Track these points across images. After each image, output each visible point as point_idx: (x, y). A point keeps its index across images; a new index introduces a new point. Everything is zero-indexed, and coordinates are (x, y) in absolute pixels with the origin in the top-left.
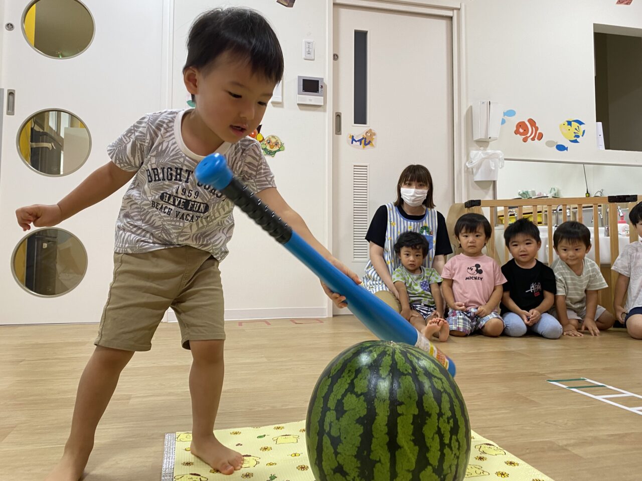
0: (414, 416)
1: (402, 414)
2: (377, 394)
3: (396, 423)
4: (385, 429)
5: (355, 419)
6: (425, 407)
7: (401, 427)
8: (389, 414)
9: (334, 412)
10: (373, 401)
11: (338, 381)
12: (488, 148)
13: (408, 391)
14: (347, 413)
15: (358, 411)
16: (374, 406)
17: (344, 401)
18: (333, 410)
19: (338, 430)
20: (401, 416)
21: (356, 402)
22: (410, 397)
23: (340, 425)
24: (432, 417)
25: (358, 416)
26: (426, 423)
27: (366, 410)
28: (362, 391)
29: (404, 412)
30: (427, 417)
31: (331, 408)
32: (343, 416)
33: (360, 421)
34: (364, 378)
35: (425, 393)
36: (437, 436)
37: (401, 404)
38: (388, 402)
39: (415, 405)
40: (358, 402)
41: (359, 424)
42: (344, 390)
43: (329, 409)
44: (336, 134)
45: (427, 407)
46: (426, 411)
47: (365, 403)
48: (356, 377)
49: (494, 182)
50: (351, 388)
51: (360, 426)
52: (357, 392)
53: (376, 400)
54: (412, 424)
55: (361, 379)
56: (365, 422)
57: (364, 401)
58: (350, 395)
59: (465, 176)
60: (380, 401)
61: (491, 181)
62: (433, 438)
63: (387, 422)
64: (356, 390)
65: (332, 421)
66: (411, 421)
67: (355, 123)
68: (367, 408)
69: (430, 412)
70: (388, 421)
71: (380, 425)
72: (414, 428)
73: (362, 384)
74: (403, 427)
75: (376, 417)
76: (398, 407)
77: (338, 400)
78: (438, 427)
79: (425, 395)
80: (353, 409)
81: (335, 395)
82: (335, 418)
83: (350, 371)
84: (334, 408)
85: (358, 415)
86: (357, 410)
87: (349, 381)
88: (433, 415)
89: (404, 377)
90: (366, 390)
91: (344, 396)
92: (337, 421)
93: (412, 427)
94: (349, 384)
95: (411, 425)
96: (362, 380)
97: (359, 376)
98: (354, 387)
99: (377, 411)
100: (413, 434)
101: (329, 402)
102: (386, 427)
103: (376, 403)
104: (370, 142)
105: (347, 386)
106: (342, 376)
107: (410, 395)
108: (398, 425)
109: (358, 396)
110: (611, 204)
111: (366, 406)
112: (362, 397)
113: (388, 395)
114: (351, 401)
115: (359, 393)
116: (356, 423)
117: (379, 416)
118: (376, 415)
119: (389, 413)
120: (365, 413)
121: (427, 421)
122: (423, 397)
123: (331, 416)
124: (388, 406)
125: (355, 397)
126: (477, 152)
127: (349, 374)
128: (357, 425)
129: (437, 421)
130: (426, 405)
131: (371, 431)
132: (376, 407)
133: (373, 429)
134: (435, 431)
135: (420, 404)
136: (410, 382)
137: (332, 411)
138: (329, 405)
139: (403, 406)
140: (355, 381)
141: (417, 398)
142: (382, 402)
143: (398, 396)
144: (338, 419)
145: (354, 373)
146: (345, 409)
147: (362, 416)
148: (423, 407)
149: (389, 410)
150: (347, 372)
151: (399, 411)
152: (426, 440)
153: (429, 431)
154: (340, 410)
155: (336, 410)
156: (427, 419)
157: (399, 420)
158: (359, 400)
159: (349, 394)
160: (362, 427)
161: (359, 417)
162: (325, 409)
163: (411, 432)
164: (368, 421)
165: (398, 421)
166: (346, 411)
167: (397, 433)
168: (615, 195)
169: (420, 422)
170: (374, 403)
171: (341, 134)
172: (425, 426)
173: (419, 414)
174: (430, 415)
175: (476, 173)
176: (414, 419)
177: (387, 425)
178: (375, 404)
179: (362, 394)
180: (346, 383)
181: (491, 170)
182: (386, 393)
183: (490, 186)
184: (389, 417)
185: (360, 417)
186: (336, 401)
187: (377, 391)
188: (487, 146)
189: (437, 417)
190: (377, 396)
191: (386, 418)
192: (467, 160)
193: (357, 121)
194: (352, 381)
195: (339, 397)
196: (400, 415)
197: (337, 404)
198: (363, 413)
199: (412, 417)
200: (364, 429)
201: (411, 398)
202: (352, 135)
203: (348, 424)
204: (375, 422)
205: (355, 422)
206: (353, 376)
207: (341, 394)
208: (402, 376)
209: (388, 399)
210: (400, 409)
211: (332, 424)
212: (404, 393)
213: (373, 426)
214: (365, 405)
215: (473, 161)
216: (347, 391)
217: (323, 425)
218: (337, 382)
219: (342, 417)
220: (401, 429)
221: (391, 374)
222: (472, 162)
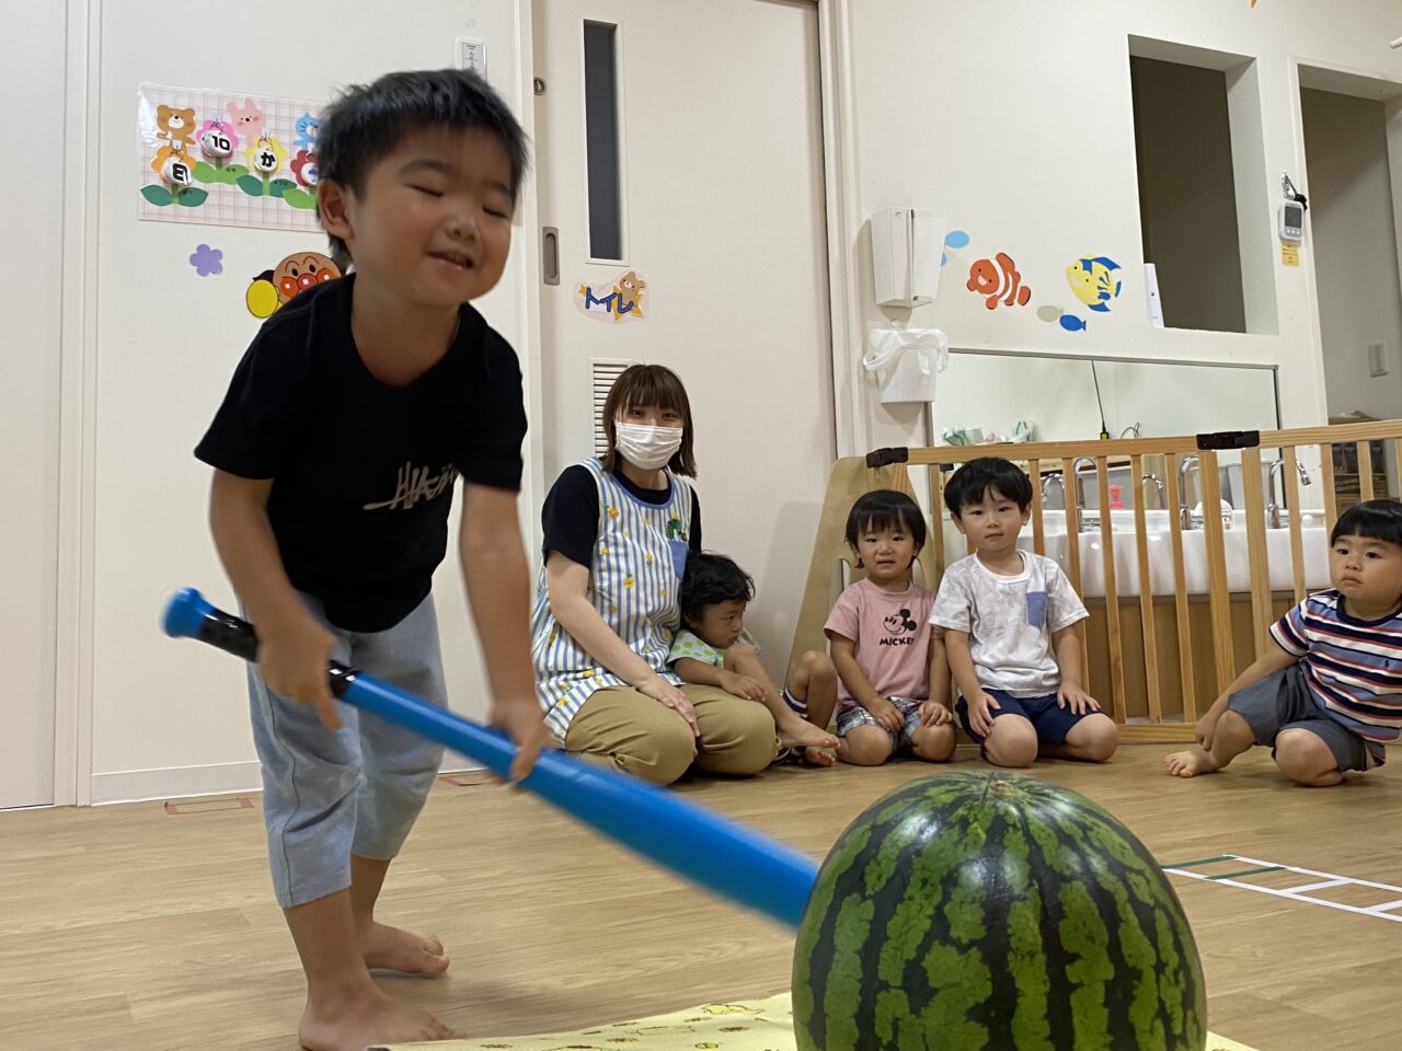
0: (1107, 983)
1: (1080, 985)
2: (1012, 940)
3: (1069, 1009)
4: (1045, 1029)
5: (964, 1011)
6: (1126, 959)
7: (1081, 1018)
8: (1048, 989)
9: (901, 992)
10: (1006, 956)
11: (898, 912)
12: (909, 324)
13: (1085, 924)
14: (940, 994)
15: (969, 989)
16: (1010, 974)
17: (924, 964)
18: (895, 987)
19: (921, 1038)
20: (1079, 990)
21: (961, 965)
22: (1091, 938)
23: (924, 1027)
24: (1144, 978)
25: (970, 1003)
26: (1133, 998)
27: (989, 984)
28: (972, 937)
29: (1083, 978)
30: (1136, 982)
31: (892, 983)
32: (930, 1003)
33: (978, 1013)
34: (969, 899)
35: (1121, 920)
36: (1159, 1024)
37: (1074, 958)
38: (1041, 958)
39: (1104, 957)
40: (965, 966)
41: (978, 1020)
42: (922, 935)
43: (885, 986)
44: (546, 282)
45: (1130, 956)
46: (1130, 965)
47: (986, 967)
48: (947, 897)
49: (927, 405)
50: (940, 928)
51: (980, 1025)
52: (959, 939)
53: (1011, 956)
54: (1105, 1004)
55: (962, 903)
56: (993, 1014)
57: (983, 961)
58: (940, 948)
59: (860, 389)
60: (1023, 957)
61: (920, 403)
62: (1152, 1031)
63: (1045, 1011)
64: (954, 933)
65: (899, 1016)
66: (1101, 999)
67: (592, 256)
68: (993, 980)
69: (1139, 967)
70: (1050, 1004)
71: (1031, 1020)
72: (1111, 1013)
73: (968, 917)
74: (1085, 1016)
75: (1019, 1000)
76: (1068, 967)
77: (908, 962)
78: (1160, 1000)
79: (1122, 924)
80: (956, 985)
81: (897, 949)
82: (907, 1010)
83: (925, 882)
84: (899, 983)
85: (970, 999)
86: (966, 987)
87: (930, 911)
88: (1145, 973)
89: (1068, 886)
90: (981, 933)
91: (923, 949)
92: (913, 1016)
93: (1105, 1012)
94: (931, 917)
95: (1101, 1008)
96: (964, 905)
97: (957, 895)
98: (947, 928)
99: (1018, 984)
100: (1110, 1030)
101: (880, 967)
102: (1046, 1023)
103: (1013, 963)
104: (631, 306)
105: (927, 924)
106: (906, 896)
107: (1091, 931)
108: (1074, 1013)
109: (963, 949)
110: (1205, 452)
111: (989, 975)
112: (975, 953)
113: (1040, 939)
114: (943, 964)
115: (965, 941)
116: (969, 1019)
117: (1023, 995)
118: (1017, 996)
119: (1048, 984)
120: (990, 992)
121: (1136, 993)
122: (1120, 932)
123: (892, 1004)
124: (1044, 967)
125: (956, 953)
126: (887, 332)
127: (925, 891)
128: (972, 1023)
129: (1155, 986)
130: (1129, 951)
131: (1009, 1034)
132: (1014, 974)
133: (1015, 1029)
134: (1152, 1013)
135: (1115, 950)
136: (1083, 897)
137: (893, 991)
138: (881, 976)
139: (1078, 964)
140: (947, 908)
141: (1106, 938)
142: (1027, 959)
143: (1063, 938)
144: (915, 1010)
145: (940, 888)
146: (932, 984)
147: (982, 1000)
148: (1122, 957)
149: (1046, 977)
150: (920, 884)
151: (1073, 979)
152: (1138, 1038)
153: (1141, 1015)
154: (918, 987)
155: (906, 986)
156: (1136, 987)
157: (1074, 999)
158: (967, 959)
159: (937, 947)
160: (986, 1030)
161: (973, 1004)
162: (871, 987)
163: (1104, 1027)
164: (998, 1010)
165: (1073, 1003)
166: (935, 991)
167: (1073, 1033)
168: (1212, 433)
169: (1120, 997)
170: (1007, 966)
171: (558, 284)
172: (1134, 1003)
173: (1115, 977)
174: (1137, 974)
175: (887, 382)
176: (1107, 991)
177: (1047, 1016)
178: (1012, 966)
179: (972, 943)
180: (922, 916)
181: (921, 376)
182: (1034, 936)
183: (917, 414)
184: (1050, 996)
185: (977, 1005)
186: (903, 966)
187: (1010, 931)
188: (907, 319)
189: (1154, 977)
190: (1013, 946)
191: (1043, 1001)
192: (864, 353)
193: (597, 252)
194: (939, 908)
195: (912, 955)
196: (1073, 987)
197: (905, 970)
198: (985, 991)
199: (1101, 989)
200: (990, 1032)
201: (1093, 941)
202: (585, 286)
203: (946, 1025)
204: (1018, 1011)
205: (965, 1018)
206: (938, 898)
207: (915, 946)
208: (1063, 885)
209: (1040, 949)
210: (1073, 973)
211: (900, 1023)
212: (1076, 929)
213: (1013, 1021)
214: (986, 971)
215: (876, 354)
216: (929, 938)
217: (873, 1026)
218: (895, 913)
219: (926, 1005)
220: (1081, 1022)
221: (1035, 882)
222: (874, 358)
